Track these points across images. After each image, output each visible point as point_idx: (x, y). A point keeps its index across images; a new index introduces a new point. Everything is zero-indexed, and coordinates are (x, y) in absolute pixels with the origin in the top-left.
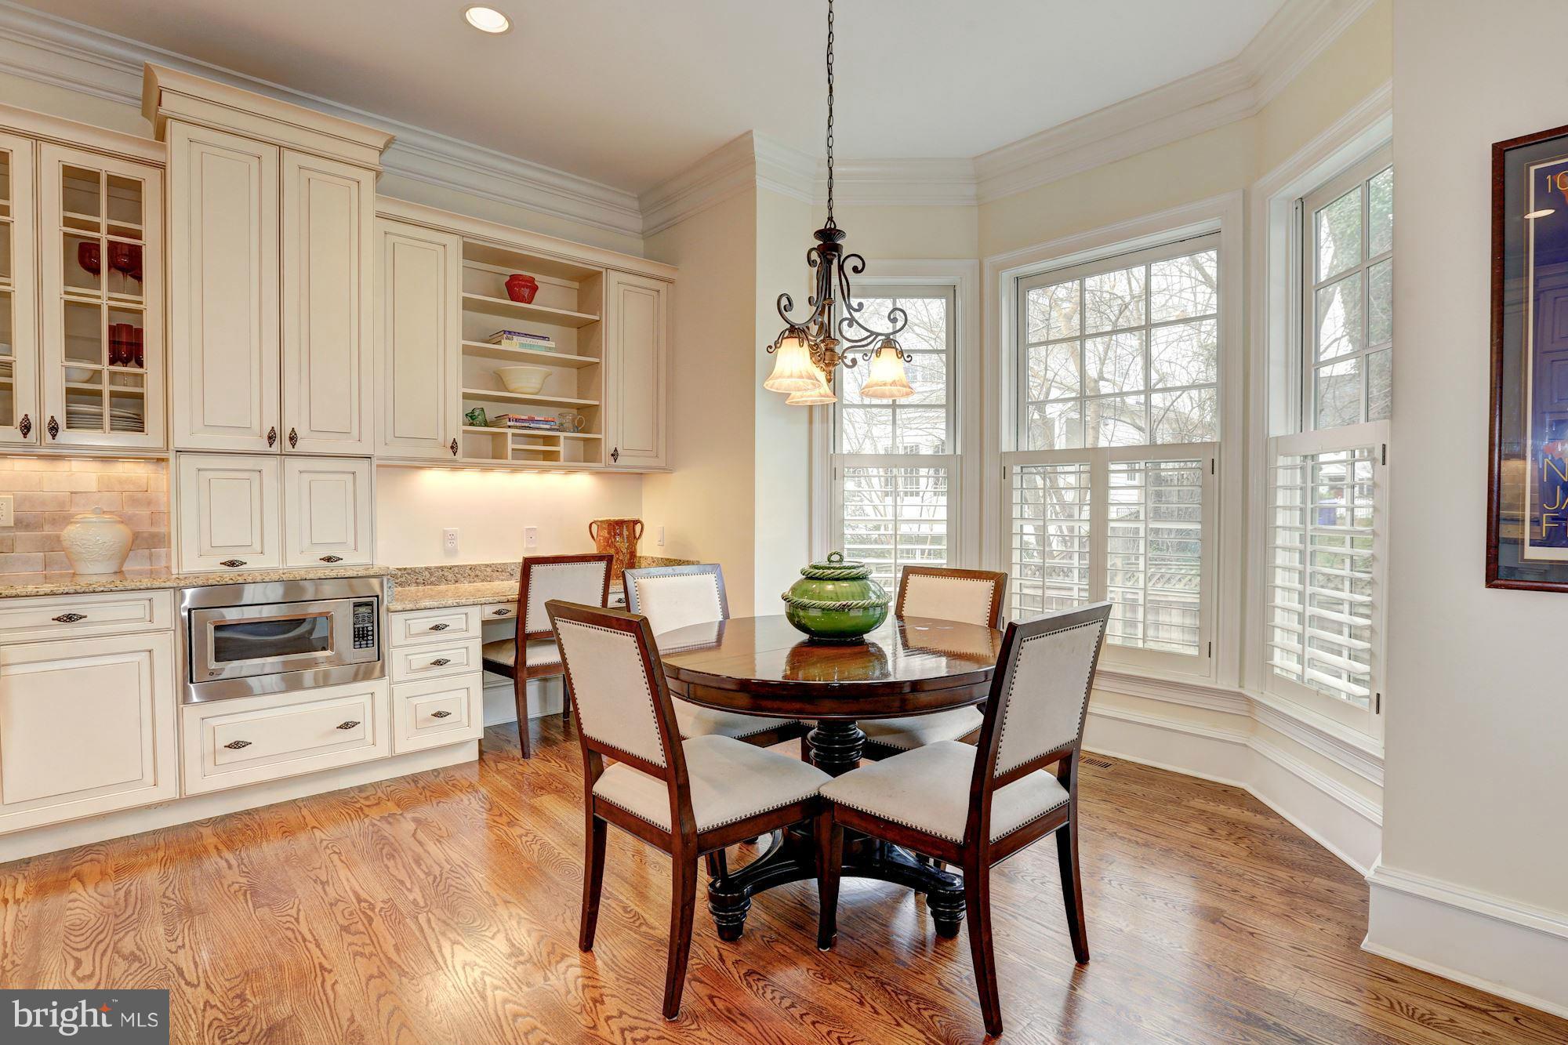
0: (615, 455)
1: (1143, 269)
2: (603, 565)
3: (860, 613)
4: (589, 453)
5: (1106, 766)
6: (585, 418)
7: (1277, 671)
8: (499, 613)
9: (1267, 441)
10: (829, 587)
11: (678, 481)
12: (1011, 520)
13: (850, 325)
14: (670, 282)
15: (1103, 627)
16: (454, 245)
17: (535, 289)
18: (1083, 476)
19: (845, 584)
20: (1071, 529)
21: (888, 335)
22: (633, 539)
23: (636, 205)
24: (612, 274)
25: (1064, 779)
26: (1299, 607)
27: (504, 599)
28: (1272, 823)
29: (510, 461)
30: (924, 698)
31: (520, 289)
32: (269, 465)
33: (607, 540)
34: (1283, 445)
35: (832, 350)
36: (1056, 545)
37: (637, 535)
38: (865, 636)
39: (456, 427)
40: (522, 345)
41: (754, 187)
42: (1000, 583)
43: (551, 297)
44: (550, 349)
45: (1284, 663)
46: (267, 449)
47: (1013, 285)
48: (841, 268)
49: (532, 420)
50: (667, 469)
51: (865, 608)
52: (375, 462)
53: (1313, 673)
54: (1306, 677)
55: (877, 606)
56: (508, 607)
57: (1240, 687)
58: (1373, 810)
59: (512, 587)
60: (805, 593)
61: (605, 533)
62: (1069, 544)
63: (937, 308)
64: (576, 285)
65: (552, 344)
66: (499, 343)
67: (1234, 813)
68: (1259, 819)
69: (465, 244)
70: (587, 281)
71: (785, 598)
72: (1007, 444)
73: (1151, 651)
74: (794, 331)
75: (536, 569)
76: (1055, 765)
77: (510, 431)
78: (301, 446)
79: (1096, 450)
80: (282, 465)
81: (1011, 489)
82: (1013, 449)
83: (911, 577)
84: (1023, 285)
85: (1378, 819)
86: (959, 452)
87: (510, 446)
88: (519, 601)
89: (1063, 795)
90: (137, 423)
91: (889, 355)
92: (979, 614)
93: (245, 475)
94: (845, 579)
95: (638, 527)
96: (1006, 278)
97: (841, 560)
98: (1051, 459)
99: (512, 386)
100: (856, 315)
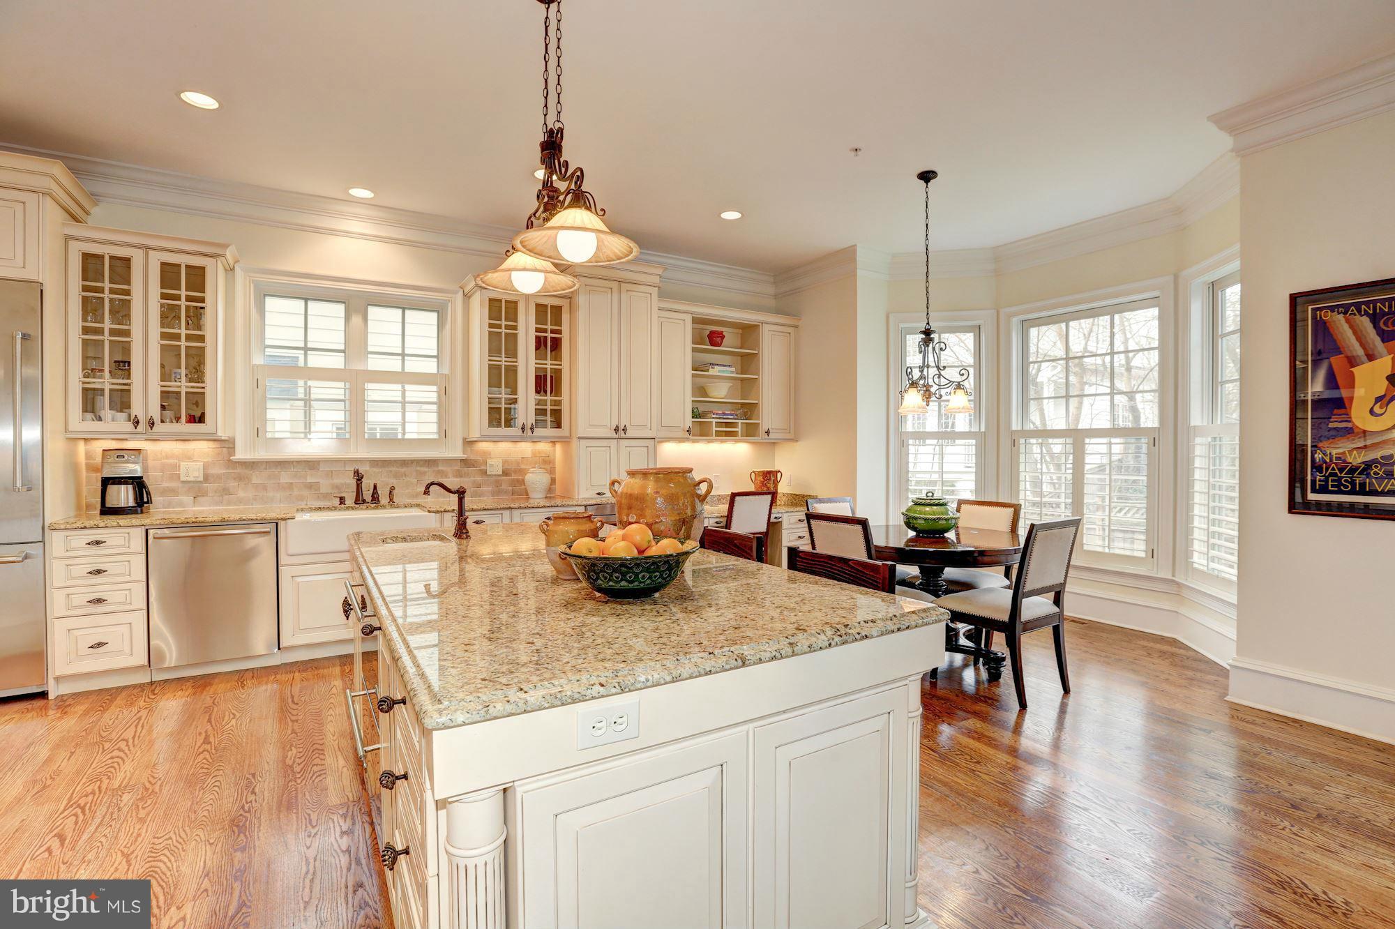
0: (768, 433)
1: (1108, 318)
2: (769, 497)
3: (944, 522)
4: (751, 431)
5: (1083, 624)
6: (748, 410)
7: (1196, 566)
8: (717, 523)
9: (1189, 427)
10: (928, 509)
11: (799, 447)
12: (1018, 472)
13: (939, 377)
14: (796, 327)
15: (1077, 530)
16: (688, 318)
17: (723, 337)
18: (1067, 446)
19: (935, 507)
20: (1059, 478)
21: (959, 383)
22: (776, 483)
23: (772, 280)
24: (765, 325)
25: (1057, 601)
26: (1206, 526)
27: (719, 515)
28: (1191, 653)
29: (714, 437)
30: (986, 559)
31: (715, 338)
32: (613, 443)
33: (762, 482)
34: (1198, 431)
35: (929, 391)
36: (1046, 488)
37: (779, 479)
38: (946, 535)
39: (689, 421)
40: (719, 371)
41: (855, 275)
42: (1017, 509)
43: (731, 340)
44: (732, 372)
45: (1198, 560)
46: (615, 435)
47: (1020, 326)
48: (934, 349)
49: (725, 414)
50: (795, 440)
51: (947, 520)
52: (657, 440)
53: (1212, 565)
54: (1210, 567)
55: (952, 518)
56: (721, 520)
57: (1173, 576)
58: (1232, 633)
59: (724, 508)
60: (915, 512)
61: (761, 478)
62: (1057, 486)
63: (969, 338)
64: (740, 331)
65: (733, 369)
66: (708, 370)
67: (1166, 648)
68: (1182, 652)
69: (693, 318)
70: (748, 332)
71: (903, 514)
72: (1015, 426)
73: (1114, 554)
74: (913, 384)
75: (737, 498)
76: (1052, 595)
77: (714, 421)
78: (629, 434)
79: (1077, 430)
80: (618, 443)
81: (1018, 453)
82: (1020, 428)
83: (962, 505)
84: (1025, 326)
85: (1235, 637)
86: (983, 429)
87: (714, 429)
88: (728, 516)
89: (1056, 609)
90: (558, 425)
91: (960, 392)
92: (1005, 526)
93: (604, 449)
94: (936, 505)
95: (779, 475)
96: (1015, 321)
97: (933, 496)
98: (1045, 434)
99: (711, 395)
100: (942, 372)
